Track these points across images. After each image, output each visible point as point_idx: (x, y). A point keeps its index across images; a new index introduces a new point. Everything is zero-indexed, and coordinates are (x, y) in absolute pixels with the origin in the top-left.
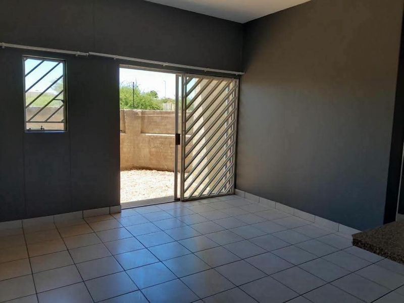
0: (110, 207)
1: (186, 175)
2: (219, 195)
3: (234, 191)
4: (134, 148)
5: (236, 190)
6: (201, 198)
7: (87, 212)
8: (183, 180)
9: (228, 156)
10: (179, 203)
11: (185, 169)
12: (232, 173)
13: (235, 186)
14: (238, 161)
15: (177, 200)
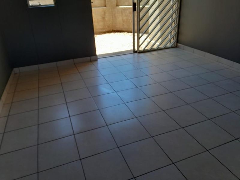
0: (90, 56)
1: (140, 35)
2: (165, 48)
3: (177, 45)
4: (112, 17)
5: (179, 44)
6: (151, 50)
7: (76, 60)
8: (139, 38)
9: (173, 18)
10: (136, 54)
11: (140, 30)
12: (176, 31)
13: (178, 41)
14: (181, 23)
15: (135, 52)
